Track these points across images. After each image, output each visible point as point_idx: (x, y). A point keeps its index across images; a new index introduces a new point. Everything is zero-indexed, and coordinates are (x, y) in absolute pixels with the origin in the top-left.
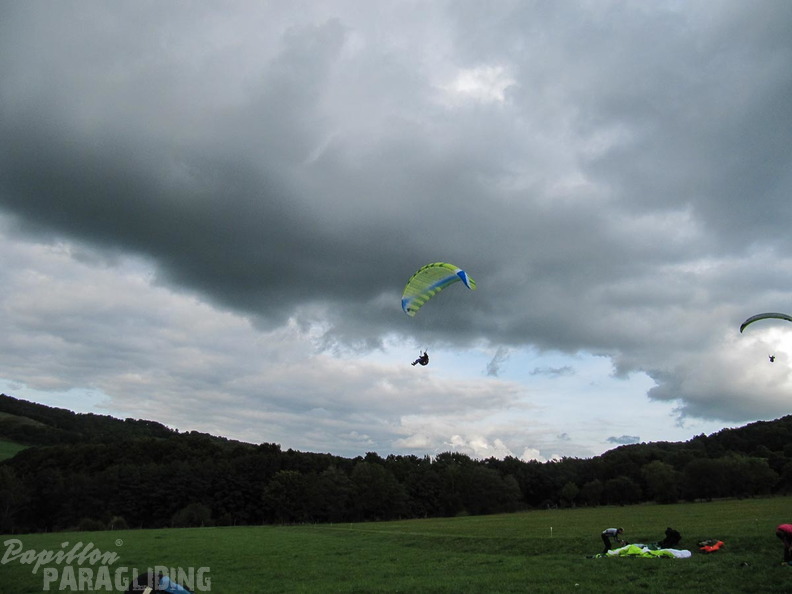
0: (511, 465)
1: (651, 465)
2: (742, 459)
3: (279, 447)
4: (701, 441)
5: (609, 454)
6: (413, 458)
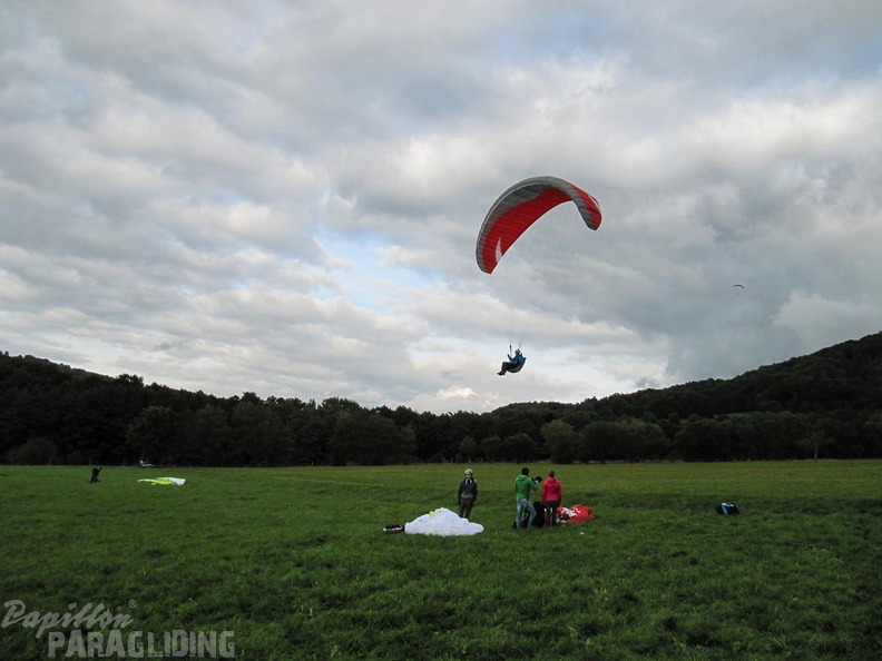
0: (404, 415)
1: (550, 425)
2: (639, 424)
3: (141, 379)
4: (592, 404)
5: (500, 411)
6: (296, 402)
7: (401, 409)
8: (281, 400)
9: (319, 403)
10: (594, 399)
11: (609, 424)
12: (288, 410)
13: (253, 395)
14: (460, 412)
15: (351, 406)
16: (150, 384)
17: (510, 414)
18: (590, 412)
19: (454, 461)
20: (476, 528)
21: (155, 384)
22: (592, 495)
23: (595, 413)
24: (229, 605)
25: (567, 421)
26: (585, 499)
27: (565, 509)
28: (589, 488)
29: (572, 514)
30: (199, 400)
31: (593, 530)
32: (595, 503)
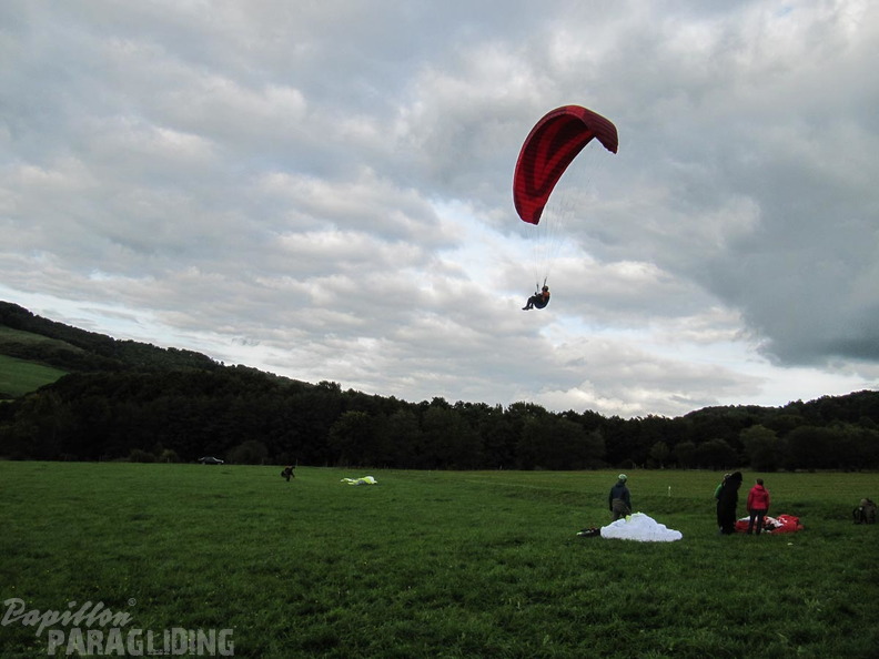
0: (591, 420)
1: (750, 430)
2: (854, 429)
3: (339, 386)
4: (797, 407)
5: (693, 415)
6: (483, 406)
7: (589, 414)
8: (468, 405)
9: (505, 407)
10: (800, 403)
11: (818, 429)
12: (475, 414)
13: (442, 399)
14: (650, 416)
15: (537, 411)
16: (347, 390)
17: (704, 418)
18: (795, 416)
19: (646, 468)
20: (676, 535)
21: (351, 390)
22: (800, 505)
23: (801, 418)
24: (443, 595)
25: (767, 426)
26: (795, 509)
27: (770, 518)
28: (795, 497)
29: (777, 524)
30: (392, 405)
31: (802, 541)
32: (804, 514)
